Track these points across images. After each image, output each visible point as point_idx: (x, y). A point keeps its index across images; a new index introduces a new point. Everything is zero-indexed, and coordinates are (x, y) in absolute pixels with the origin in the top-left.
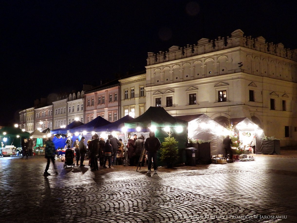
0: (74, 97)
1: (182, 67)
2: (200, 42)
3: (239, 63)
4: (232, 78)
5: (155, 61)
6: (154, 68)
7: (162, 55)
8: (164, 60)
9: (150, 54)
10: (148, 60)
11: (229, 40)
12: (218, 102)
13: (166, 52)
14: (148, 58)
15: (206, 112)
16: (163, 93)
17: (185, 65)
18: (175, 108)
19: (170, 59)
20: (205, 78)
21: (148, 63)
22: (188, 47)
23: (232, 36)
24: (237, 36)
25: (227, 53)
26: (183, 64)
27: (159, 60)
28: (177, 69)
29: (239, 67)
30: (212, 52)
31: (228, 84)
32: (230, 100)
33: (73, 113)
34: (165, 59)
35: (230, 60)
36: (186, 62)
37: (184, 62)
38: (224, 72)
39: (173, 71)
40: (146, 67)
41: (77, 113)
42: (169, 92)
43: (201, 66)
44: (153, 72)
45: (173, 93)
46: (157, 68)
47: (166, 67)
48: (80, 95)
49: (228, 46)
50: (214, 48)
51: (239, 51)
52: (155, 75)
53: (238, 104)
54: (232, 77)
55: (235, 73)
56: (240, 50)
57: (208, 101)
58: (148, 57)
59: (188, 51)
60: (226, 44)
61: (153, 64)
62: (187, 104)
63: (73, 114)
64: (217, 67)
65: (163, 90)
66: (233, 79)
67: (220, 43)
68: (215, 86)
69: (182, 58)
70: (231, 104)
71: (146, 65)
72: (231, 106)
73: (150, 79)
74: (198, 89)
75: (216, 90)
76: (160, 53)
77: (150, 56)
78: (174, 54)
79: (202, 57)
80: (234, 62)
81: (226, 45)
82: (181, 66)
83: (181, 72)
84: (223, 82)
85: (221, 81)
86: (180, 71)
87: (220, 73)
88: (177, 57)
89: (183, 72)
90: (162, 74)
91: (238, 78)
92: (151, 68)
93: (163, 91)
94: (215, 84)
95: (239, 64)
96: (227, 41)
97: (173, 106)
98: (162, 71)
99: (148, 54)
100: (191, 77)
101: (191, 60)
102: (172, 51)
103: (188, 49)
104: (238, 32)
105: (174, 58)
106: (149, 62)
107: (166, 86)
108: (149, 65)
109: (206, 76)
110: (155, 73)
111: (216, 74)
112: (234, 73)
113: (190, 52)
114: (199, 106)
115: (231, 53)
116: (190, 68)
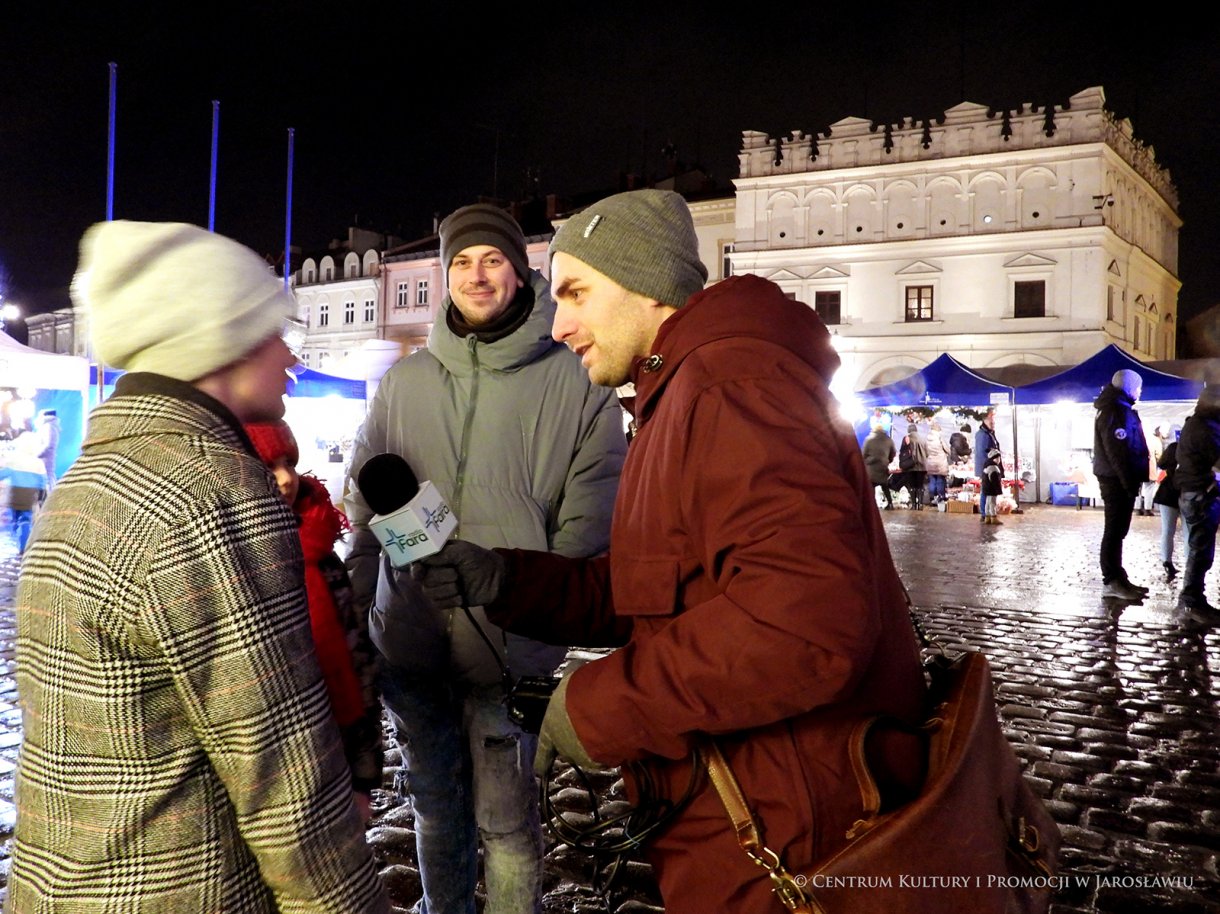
0: (329, 270)
1: (881, 194)
2: (954, 114)
3: (1098, 195)
4: (1070, 242)
5: (772, 162)
6: (769, 187)
7: (803, 146)
8: (811, 165)
9: (752, 137)
10: (743, 158)
11: (1061, 120)
12: (1016, 317)
13: (821, 135)
14: (742, 151)
15: (969, 347)
16: (803, 278)
17: (893, 186)
18: (851, 330)
19: (835, 161)
20: (969, 235)
21: (743, 170)
22: (907, 126)
23: (1073, 107)
24: (1089, 108)
25: (1052, 161)
26: (885, 186)
27: (791, 160)
28: (861, 198)
29: (1096, 208)
30: (1000, 151)
31: (1055, 262)
32: (1057, 312)
33: (323, 329)
34: (814, 159)
35: (1064, 184)
36: (900, 176)
37: (891, 175)
38: (1037, 222)
39: (846, 205)
40: (736, 182)
41: (344, 332)
42: (827, 276)
43: (957, 196)
44: (763, 202)
45: (845, 279)
46: (783, 188)
47: (820, 189)
48: (358, 268)
49: (1056, 137)
50: (1006, 139)
51: (1098, 156)
52: (770, 211)
53: (1087, 327)
54: (1070, 239)
55: (1081, 226)
56: (1100, 154)
57: (978, 314)
58: (743, 148)
59: (907, 140)
60: (1050, 128)
61: (765, 175)
62: (895, 320)
63: (323, 336)
64: (1016, 204)
65: (803, 267)
66: (1071, 246)
67: (1029, 124)
68: (1005, 266)
69: (882, 164)
70: (1060, 325)
71: (737, 176)
72: (1064, 333)
73: (753, 226)
74: (941, 270)
75: (1009, 280)
76: (795, 139)
77: (751, 143)
78: (850, 147)
79: (962, 166)
80: (1077, 192)
81: (1050, 134)
82: (880, 187)
83: (879, 208)
84: (1034, 252)
85: (1029, 251)
86: (874, 205)
87: (1027, 225)
88: (862, 158)
89: (886, 208)
90: (801, 210)
91: (1091, 244)
92: (756, 187)
93: (803, 270)
94: (1007, 257)
95: (1095, 198)
96: (1055, 121)
97: (841, 322)
98: (801, 200)
99: (743, 136)
100: (918, 229)
101: (919, 172)
102: (843, 134)
103: (910, 135)
104: (1096, 94)
105: (851, 159)
106: (749, 164)
107: (814, 255)
108: (747, 177)
109: (972, 230)
110: (771, 207)
111: (1012, 226)
112: (1075, 227)
113: (917, 142)
114: (945, 328)
115: (1069, 162)
116: (914, 200)
